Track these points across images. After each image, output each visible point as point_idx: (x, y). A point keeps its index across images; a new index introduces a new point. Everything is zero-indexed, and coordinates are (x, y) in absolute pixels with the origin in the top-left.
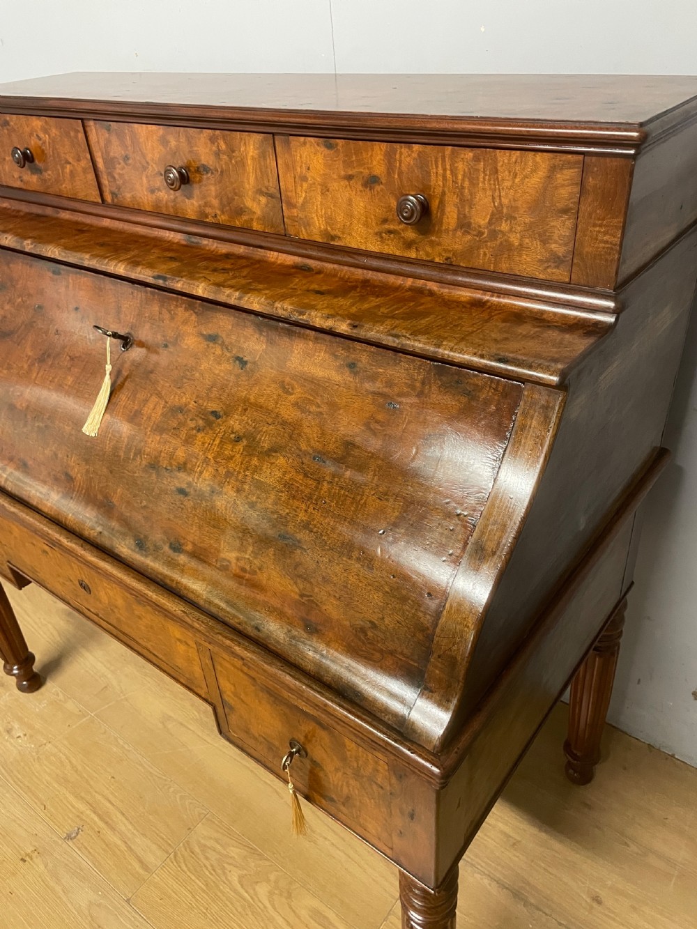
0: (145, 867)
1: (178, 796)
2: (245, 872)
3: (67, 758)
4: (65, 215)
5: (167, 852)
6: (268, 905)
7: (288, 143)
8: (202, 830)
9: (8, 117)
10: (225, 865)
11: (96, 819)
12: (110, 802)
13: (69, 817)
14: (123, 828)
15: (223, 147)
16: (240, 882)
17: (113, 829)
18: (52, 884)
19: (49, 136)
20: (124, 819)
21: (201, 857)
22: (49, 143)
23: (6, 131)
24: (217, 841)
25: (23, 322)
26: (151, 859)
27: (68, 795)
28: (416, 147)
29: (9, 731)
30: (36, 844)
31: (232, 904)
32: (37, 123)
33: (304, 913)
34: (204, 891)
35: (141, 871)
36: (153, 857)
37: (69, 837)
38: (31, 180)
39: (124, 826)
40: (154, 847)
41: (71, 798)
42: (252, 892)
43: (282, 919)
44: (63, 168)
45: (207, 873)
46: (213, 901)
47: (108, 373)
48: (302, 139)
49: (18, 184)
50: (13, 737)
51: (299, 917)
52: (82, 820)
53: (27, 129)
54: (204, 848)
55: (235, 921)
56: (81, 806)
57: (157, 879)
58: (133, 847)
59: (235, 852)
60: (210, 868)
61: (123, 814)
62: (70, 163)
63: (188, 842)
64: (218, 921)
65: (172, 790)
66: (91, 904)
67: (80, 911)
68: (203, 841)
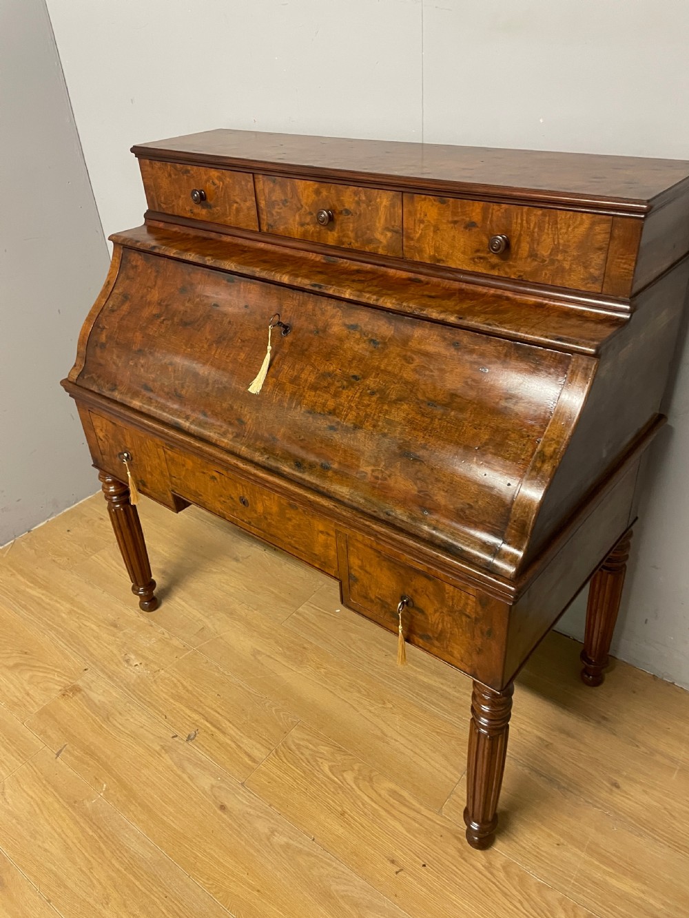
0: (254, 761)
1: (274, 709)
2: (334, 764)
3: (179, 681)
4: (228, 239)
5: (269, 749)
6: (354, 787)
7: (412, 198)
8: (294, 733)
9: (189, 168)
10: (318, 759)
11: (208, 725)
12: (219, 713)
13: (186, 724)
14: (232, 732)
15: (364, 198)
16: (331, 770)
17: (224, 733)
18: (179, 772)
19: (223, 183)
20: (231, 725)
21: (297, 752)
22: (222, 188)
23: (185, 177)
24: (308, 741)
25: (201, 316)
26: (256, 754)
27: (184, 708)
28: (503, 206)
29: (127, 661)
30: (162, 744)
31: (325, 785)
32: (214, 173)
33: (383, 793)
34: (302, 777)
35: (250, 762)
36: (259, 752)
37: (189, 738)
38: (202, 213)
39: (232, 731)
40: (258, 746)
41: (188, 711)
42: (341, 778)
43: (366, 796)
44: (231, 206)
45: (304, 764)
46: (311, 784)
47: (269, 351)
48: (423, 196)
49: (189, 215)
50: (131, 665)
51: (380, 795)
52: (197, 726)
53: (205, 177)
54: (298, 746)
55: (329, 798)
56: (196, 717)
57: (264, 768)
58: (241, 745)
59: (324, 749)
60: (305, 760)
61: (230, 722)
62: (237, 203)
63: (286, 742)
64: (315, 797)
65: (267, 704)
66: (213, 786)
67: (204, 792)
68: (297, 742)
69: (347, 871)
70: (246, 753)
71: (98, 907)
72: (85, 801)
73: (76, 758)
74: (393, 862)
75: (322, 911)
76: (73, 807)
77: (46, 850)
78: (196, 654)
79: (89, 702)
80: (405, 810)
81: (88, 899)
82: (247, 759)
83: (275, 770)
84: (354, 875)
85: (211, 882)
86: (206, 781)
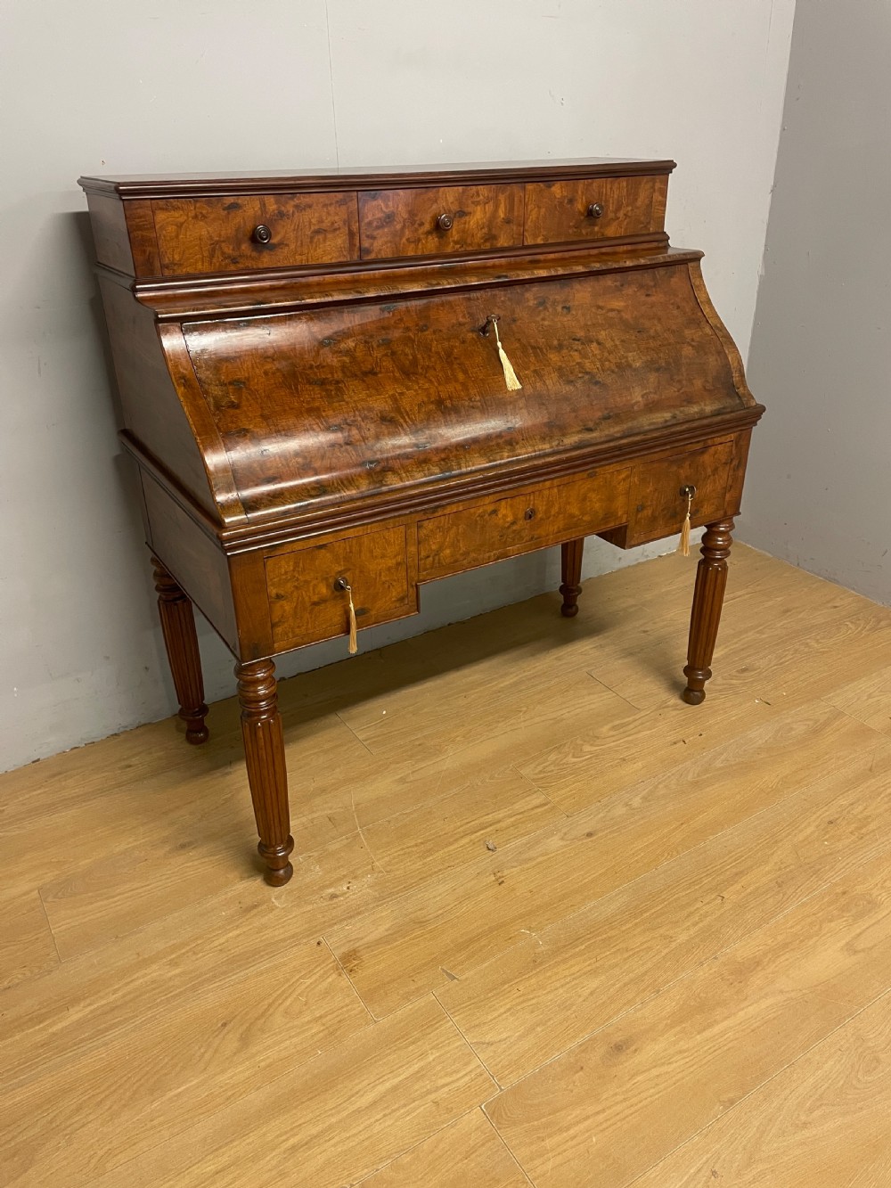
0: (544, 804)
1: (487, 780)
2: (571, 755)
3: (402, 849)
5: (536, 792)
6: (599, 748)
8: (523, 772)
10: (564, 761)
11: (482, 832)
12: (470, 822)
14: (502, 815)
16: (577, 758)
17: (499, 821)
18: (534, 863)
20: (491, 815)
21: (548, 774)
24: (538, 764)
27: (446, 850)
29: (334, 897)
30: (489, 872)
31: (592, 763)
33: (610, 734)
34: (577, 776)
35: (546, 807)
36: (537, 799)
37: (492, 850)
39: (500, 815)
40: (527, 799)
41: (452, 848)
42: (586, 753)
43: (611, 743)
45: (563, 772)
46: (586, 772)
50: (345, 893)
51: (613, 736)
52: (477, 842)
54: (540, 772)
55: (604, 765)
56: (464, 841)
57: (557, 799)
58: (521, 811)
59: (553, 757)
60: (560, 771)
61: (488, 814)
63: (533, 779)
64: (602, 772)
65: (479, 784)
66: (562, 839)
67: (566, 846)
68: (537, 771)
69: (677, 768)
70: (532, 809)
71: (673, 945)
72: (537, 951)
73: (468, 958)
74: (675, 743)
75: (707, 790)
76: (541, 964)
77: (591, 994)
78: (368, 830)
79: (379, 942)
80: (632, 726)
81: (663, 954)
82: (539, 810)
83: (563, 791)
84: (680, 766)
85: (666, 855)
86: (554, 843)
